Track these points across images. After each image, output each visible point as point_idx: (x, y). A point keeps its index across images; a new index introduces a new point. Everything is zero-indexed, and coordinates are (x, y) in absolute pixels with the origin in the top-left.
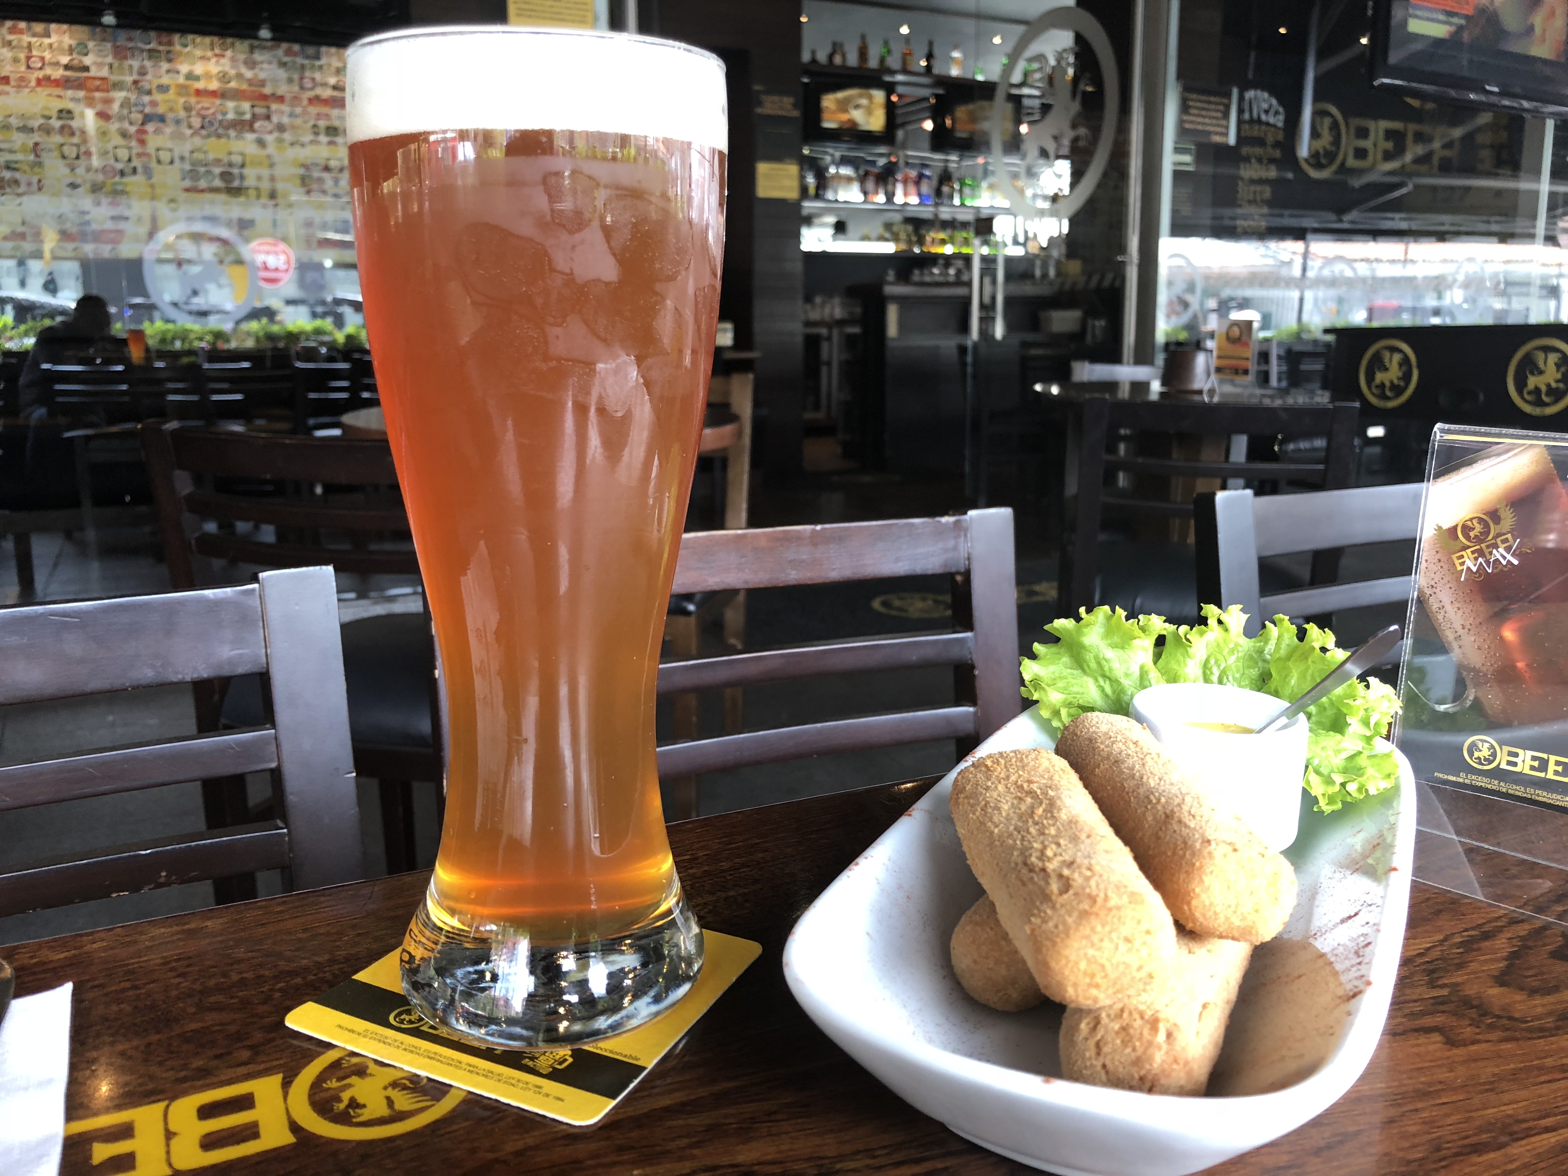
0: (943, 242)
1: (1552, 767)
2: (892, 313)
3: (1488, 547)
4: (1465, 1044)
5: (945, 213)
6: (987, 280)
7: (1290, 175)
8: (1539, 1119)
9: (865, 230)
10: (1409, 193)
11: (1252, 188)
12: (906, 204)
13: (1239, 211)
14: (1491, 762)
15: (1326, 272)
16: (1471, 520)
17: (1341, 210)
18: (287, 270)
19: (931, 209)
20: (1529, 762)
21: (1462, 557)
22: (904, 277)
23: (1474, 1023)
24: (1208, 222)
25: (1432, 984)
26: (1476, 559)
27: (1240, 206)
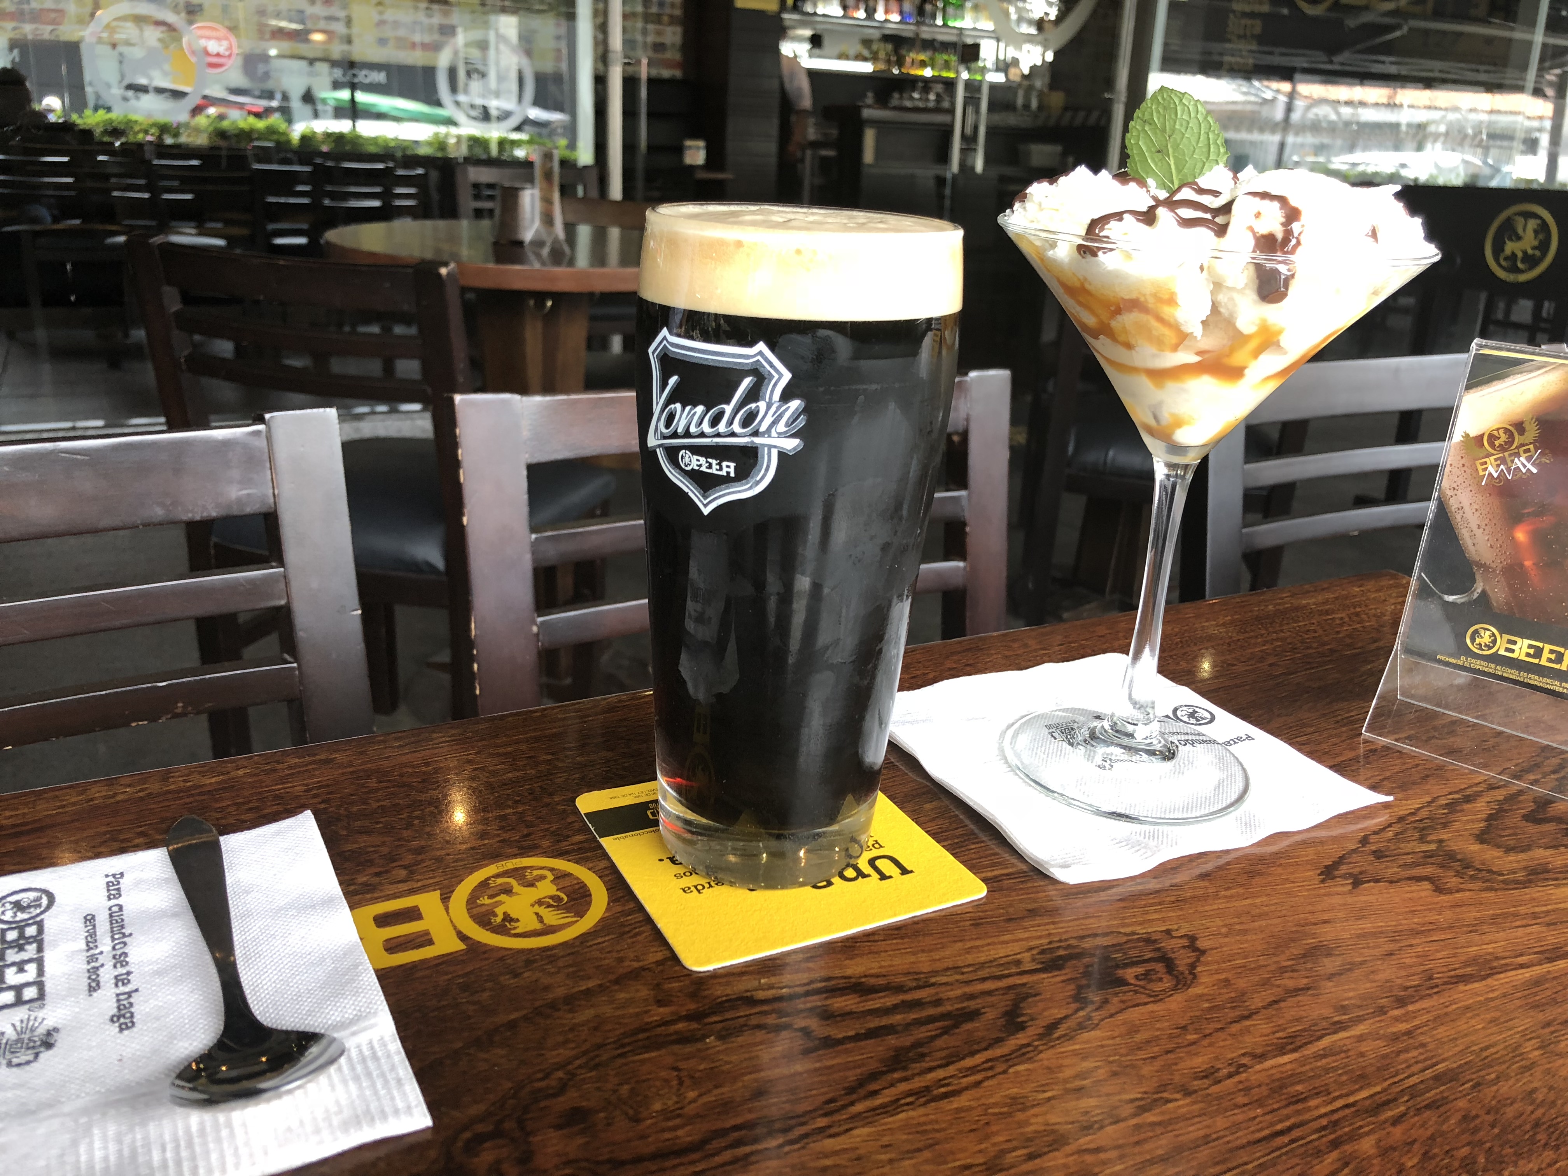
0: (923, 64)
1: (1546, 655)
2: (869, 137)
3: (1510, 455)
4: (1450, 892)
5: (926, 33)
6: (970, 110)
7: (1285, 11)
8: (1516, 957)
9: (843, 47)
10: (1403, 37)
11: (1244, 21)
12: (887, 21)
13: (1228, 46)
14: (1490, 648)
15: (1311, 115)
16: (1498, 430)
17: (1332, 50)
18: (230, 56)
19: (912, 27)
20: (1525, 650)
21: (1486, 463)
22: (882, 100)
23: (1458, 874)
24: (1197, 57)
25: (1422, 839)
26: (1498, 466)
27: (1229, 41)
